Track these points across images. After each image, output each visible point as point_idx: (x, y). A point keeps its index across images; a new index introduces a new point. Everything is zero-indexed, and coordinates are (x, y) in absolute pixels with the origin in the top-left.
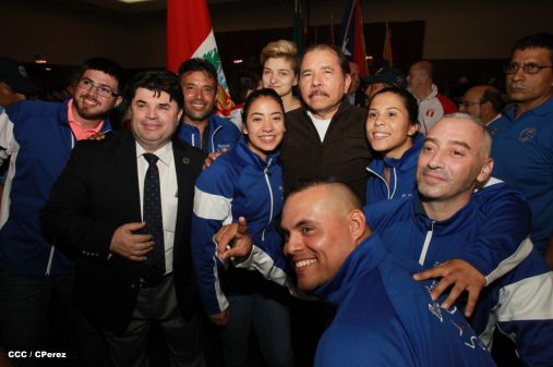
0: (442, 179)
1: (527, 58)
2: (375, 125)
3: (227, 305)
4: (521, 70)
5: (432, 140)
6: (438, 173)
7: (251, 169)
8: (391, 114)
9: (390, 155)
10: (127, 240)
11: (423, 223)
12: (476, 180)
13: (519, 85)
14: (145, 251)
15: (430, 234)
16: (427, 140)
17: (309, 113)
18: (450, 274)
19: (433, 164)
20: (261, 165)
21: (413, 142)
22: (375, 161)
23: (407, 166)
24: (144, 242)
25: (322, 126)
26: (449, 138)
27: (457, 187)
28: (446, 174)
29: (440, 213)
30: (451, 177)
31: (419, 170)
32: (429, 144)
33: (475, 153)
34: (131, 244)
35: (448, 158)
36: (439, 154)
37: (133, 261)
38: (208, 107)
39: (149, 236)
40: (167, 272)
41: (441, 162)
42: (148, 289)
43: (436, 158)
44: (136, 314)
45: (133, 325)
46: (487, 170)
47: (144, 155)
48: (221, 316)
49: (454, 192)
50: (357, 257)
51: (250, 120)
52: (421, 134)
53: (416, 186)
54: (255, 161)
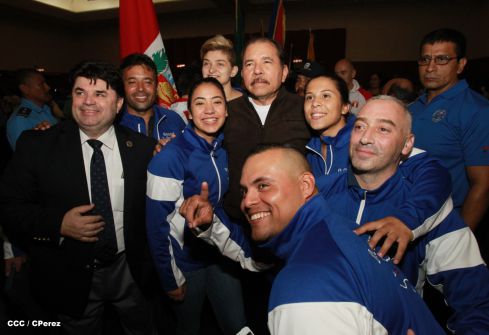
0: (372, 154)
1: (437, 51)
2: (313, 107)
3: (184, 281)
4: (433, 61)
5: (362, 120)
6: (369, 148)
7: (198, 153)
8: (326, 96)
9: (327, 133)
10: (78, 222)
11: (356, 193)
12: (401, 154)
13: (432, 75)
14: (96, 232)
15: (363, 202)
16: (357, 119)
17: (251, 99)
18: (383, 227)
19: (365, 140)
20: (207, 148)
21: (346, 121)
22: (313, 139)
23: (341, 143)
24: (95, 222)
25: (263, 111)
26: (377, 117)
27: (386, 160)
28: (376, 149)
29: (371, 183)
30: (380, 151)
31: (352, 146)
32: (359, 123)
33: (399, 129)
34: (82, 225)
35: (377, 135)
36: (368, 132)
37: (86, 243)
38: (150, 98)
39: (99, 217)
40: (120, 251)
41: (370, 137)
42: (102, 270)
43: (367, 135)
44: (93, 296)
45: (90, 307)
46: (409, 144)
47: (88, 141)
48: (179, 291)
49: (384, 164)
50: (306, 211)
51: (193, 105)
52: (353, 115)
53: (350, 161)
54: (201, 144)
